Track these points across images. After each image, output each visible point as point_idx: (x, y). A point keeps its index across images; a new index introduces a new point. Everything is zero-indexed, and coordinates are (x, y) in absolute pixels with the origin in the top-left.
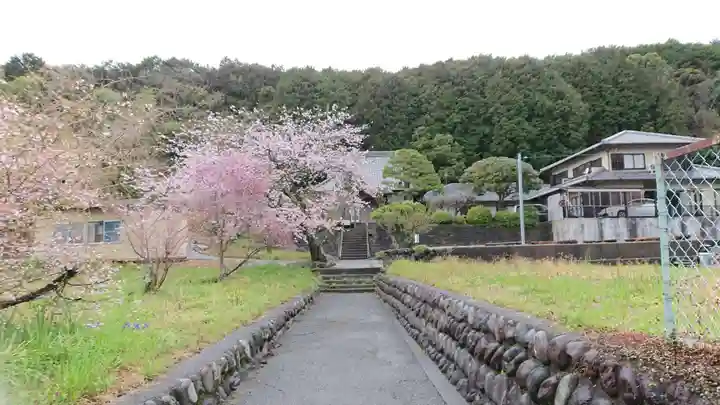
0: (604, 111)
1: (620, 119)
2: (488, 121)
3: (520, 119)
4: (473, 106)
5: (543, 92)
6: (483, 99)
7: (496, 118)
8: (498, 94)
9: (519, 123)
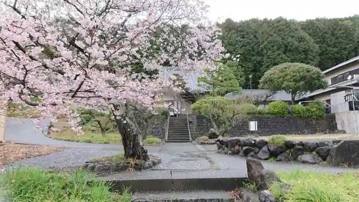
0: (326, 50)
1: (336, 55)
2: (259, 54)
3: (280, 52)
4: (250, 44)
5: (292, 37)
6: (256, 40)
7: (265, 51)
8: (266, 37)
9: (279, 55)
